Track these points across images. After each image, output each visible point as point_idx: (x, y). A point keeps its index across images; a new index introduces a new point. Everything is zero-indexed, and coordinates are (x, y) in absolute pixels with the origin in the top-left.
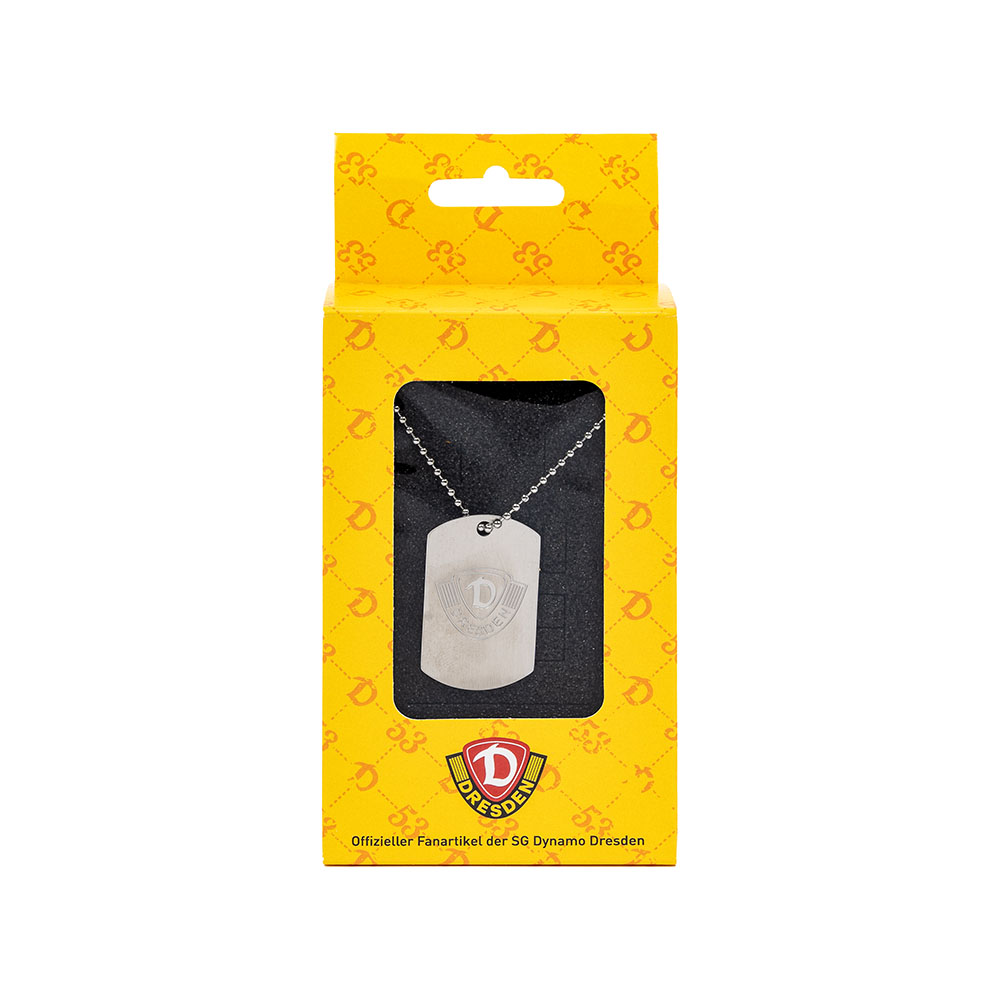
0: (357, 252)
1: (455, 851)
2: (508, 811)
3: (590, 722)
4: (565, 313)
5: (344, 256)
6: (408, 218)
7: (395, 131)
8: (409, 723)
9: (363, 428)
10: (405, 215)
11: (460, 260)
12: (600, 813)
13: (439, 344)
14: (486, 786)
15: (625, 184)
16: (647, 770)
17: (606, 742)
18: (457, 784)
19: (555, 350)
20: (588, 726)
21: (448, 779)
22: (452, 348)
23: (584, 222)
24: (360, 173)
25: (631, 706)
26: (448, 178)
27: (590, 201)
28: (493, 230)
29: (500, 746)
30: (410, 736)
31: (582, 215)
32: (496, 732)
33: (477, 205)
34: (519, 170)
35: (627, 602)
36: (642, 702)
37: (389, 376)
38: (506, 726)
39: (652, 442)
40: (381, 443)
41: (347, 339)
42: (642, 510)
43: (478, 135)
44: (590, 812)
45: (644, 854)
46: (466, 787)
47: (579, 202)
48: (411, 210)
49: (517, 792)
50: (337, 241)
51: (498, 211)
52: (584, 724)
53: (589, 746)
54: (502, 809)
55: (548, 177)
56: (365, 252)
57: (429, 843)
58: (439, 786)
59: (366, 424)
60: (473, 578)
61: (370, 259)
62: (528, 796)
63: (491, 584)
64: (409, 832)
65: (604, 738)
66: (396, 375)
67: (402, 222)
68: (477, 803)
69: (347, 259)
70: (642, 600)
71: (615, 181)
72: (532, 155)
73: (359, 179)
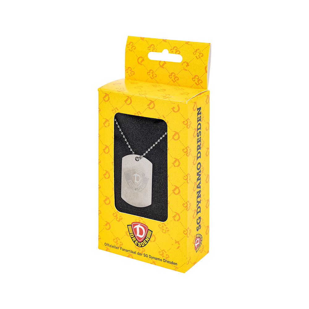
0: (130, 70)
1: (130, 254)
2: (143, 246)
3: (164, 223)
4: (156, 98)
5: (127, 71)
6: (143, 62)
7: (142, 37)
8: (118, 213)
9: (107, 124)
10: (142, 61)
11: (155, 76)
12: (166, 253)
13: (125, 103)
14: (137, 236)
15: (199, 58)
16: (178, 242)
17: (168, 231)
18: (130, 234)
19: (154, 109)
20: (163, 225)
21: (128, 232)
22: (128, 104)
23: (187, 68)
24: (132, 48)
25: (174, 221)
26: (153, 51)
27: (189, 62)
28: (164, 68)
29: (141, 225)
30: (118, 216)
31: (187, 66)
32: (140, 221)
33: (160, 60)
34: (171, 51)
35: (174, 189)
36: (178, 221)
37: (113, 110)
38: (142, 219)
39: (180, 141)
40: (111, 129)
41: (103, 98)
42: (177, 161)
43: (163, 39)
44: (163, 251)
45: (177, 268)
46: (132, 235)
47: (186, 62)
48: (143, 60)
49: (145, 240)
50: (125, 67)
51: (165, 63)
52: (162, 224)
53: (163, 231)
54: (141, 245)
55: (179, 54)
56: (132, 71)
57: (123, 250)
58: (125, 233)
59: (107, 123)
60: (134, 173)
61: (133, 73)
62: (148, 242)
63: (139, 176)
64: (118, 245)
65: (167, 229)
66: (114, 110)
67: (141, 63)
68: (135, 241)
69: (128, 72)
70: (177, 189)
71: (196, 57)
72: (176, 47)
73: (131, 50)
